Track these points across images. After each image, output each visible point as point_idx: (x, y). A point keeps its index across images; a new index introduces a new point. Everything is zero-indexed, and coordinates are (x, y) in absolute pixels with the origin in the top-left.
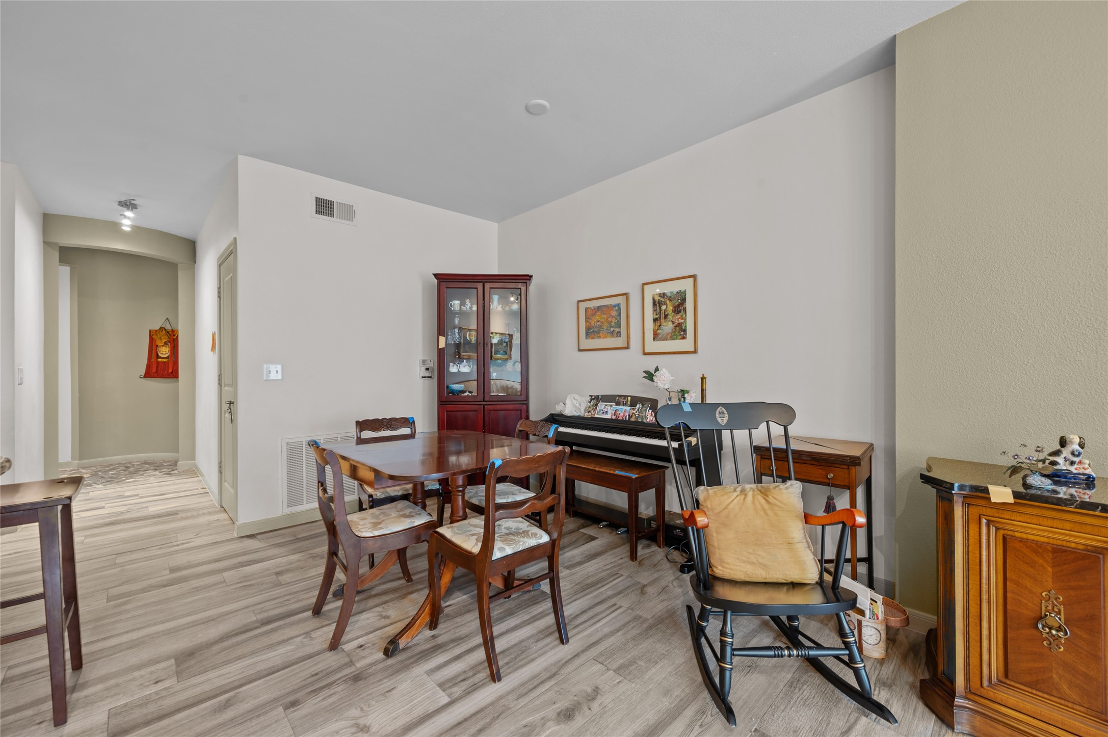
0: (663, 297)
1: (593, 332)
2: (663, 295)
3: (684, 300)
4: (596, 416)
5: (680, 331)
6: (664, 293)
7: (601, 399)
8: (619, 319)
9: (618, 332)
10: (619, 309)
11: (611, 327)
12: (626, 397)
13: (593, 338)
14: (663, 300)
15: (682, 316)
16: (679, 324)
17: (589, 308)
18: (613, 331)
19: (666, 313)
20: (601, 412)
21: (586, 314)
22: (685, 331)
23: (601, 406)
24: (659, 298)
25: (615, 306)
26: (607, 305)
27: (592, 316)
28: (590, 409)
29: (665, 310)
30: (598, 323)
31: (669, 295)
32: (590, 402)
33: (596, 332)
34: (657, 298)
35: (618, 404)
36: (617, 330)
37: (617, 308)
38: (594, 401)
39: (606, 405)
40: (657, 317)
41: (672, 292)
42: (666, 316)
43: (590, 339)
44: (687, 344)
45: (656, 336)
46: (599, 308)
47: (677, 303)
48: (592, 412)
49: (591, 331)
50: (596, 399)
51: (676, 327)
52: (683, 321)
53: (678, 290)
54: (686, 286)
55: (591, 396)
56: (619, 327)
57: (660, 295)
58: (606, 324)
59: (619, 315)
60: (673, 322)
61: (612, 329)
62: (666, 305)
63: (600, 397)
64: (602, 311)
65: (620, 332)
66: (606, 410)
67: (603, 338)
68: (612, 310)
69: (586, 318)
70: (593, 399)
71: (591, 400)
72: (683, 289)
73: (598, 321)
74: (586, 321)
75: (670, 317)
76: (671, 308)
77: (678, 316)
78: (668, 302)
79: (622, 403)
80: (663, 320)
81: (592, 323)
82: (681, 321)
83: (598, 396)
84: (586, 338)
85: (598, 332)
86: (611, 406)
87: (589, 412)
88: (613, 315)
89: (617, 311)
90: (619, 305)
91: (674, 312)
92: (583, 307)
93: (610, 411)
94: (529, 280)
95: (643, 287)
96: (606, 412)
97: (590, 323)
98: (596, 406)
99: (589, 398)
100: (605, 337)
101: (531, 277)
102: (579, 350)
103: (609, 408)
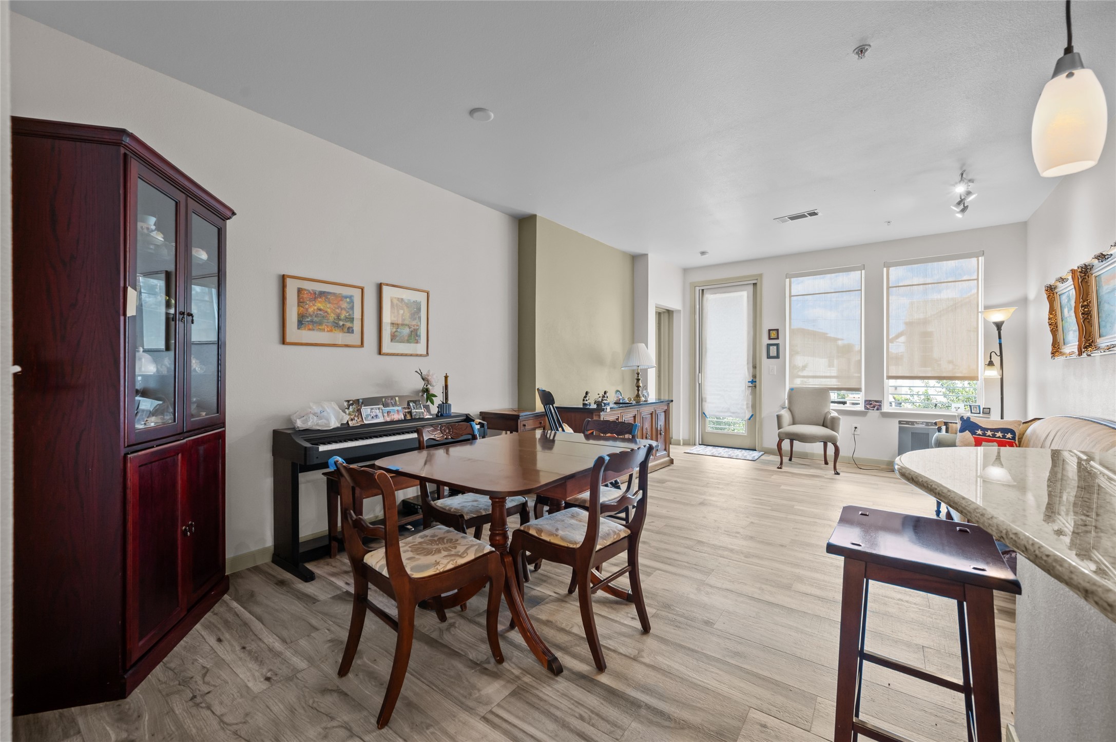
0: (401, 302)
1: (312, 321)
3: (419, 310)
4: (366, 422)
5: (415, 336)
6: (402, 299)
7: (362, 403)
8: (351, 313)
9: (349, 328)
10: (352, 302)
11: (340, 320)
12: (392, 398)
13: (310, 329)
14: (401, 305)
15: (417, 323)
16: (414, 329)
17: (305, 290)
18: (343, 325)
19: (404, 318)
20: (370, 418)
21: (298, 296)
22: (419, 336)
23: (366, 410)
24: (398, 302)
25: (346, 297)
26: (334, 293)
27: (310, 301)
28: (352, 417)
29: (403, 315)
30: (319, 312)
31: (406, 301)
32: (348, 409)
33: (316, 323)
34: (395, 302)
35: (386, 405)
36: (348, 324)
37: (348, 300)
38: (354, 406)
39: (372, 409)
41: (409, 300)
42: (403, 321)
43: (305, 329)
44: (421, 348)
45: (392, 339)
46: (322, 294)
47: (413, 311)
48: (356, 419)
49: (309, 320)
50: (357, 404)
51: (412, 332)
52: (418, 328)
53: (414, 300)
54: (421, 298)
55: (348, 401)
56: (352, 321)
57: (398, 299)
58: (332, 315)
59: (352, 308)
61: (341, 323)
62: (404, 310)
63: (361, 401)
64: (327, 298)
65: (352, 328)
66: (374, 414)
67: (328, 331)
68: (342, 300)
69: (298, 302)
70: (352, 404)
71: (349, 406)
72: (418, 300)
73: (320, 310)
74: (299, 306)
75: (407, 322)
76: (408, 314)
78: (405, 308)
79: (390, 404)
80: (400, 324)
81: (311, 310)
82: (416, 328)
83: (358, 400)
84: (299, 328)
85: (320, 323)
86: (379, 409)
87: (352, 420)
88: (343, 306)
89: (348, 303)
90: (351, 297)
91: (411, 318)
92: (292, 288)
93: (380, 415)
94: (229, 219)
95: (380, 287)
96: (376, 416)
97: (307, 310)
98: (359, 411)
99: (346, 404)
100: (331, 331)
101: (234, 214)
102: (283, 342)
103: (378, 411)
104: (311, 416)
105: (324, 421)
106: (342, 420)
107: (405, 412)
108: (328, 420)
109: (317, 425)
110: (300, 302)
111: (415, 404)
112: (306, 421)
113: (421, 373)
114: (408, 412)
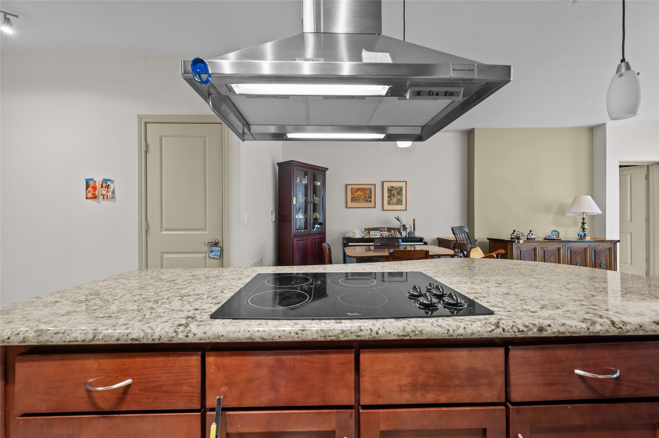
0: (393, 188)
1: (356, 199)
2: (393, 187)
3: (402, 190)
4: (371, 237)
5: (400, 202)
6: (393, 186)
7: (371, 230)
8: (370, 195)
9: (370, 201)
10: (371, 190)
11: (366, 198)
12: (384, 228)
13: (355, 202)
14: (392, 189)
15: (401, 196)
16: (399, 199)
17: (353, 188)
18: (367, 200)
20: (373, 235)
21: (351, 191)
22: (402, 202)
23: (372, 232)
25: (368, 189)
26: (364, 188)
27: (355, 192)
28: (366, 235)
29: (393, 193)
32: (365, 231)
34: (390, 188)
35: (381, 231)
36: (370, 199)
37: (369, 190)
39: (375, 232)
40: (390, 195)
41: (396, 187)
42: (394, 196)
43: (353, 202)
44: (403, 207)
45: (389, 203)
46: (359, 189)
47: (398, 191)
48: (368, 235)
50: (369, 230)
51: (398, 200)
52: (401, 198)
53: (399, 186)
54: (403, 185)
55: (365, 229)
56: (371, 198)
57: (391, 187)
58: (363, 196)
59: (371, 193)
60: (397, 198)
61: (367, 199)
62: (394, 191)
63: (370, 229)
64: (361, 190)
65: (371, 200)
66: (375, 234)
67: (361, 202)
69: (351, 193)
70: (367, 230)
71: (366, 230)
72: (401, 186)
73: (359, 195)
74: (351, 194)
75: (395, 196)
76: (396, 193)
77: (399, 196)
78: (394, 190)
79: (383, 230)
80: (392, 197)
82: (400, 198)
83: (369, 228)
84: (351, 202)
85: (359, 200)
86: (378, 232)
87: (366, 236)
88: (367, 193)
89: (369, 191)
90: (370, 189)
91: (397, 194)
92: (349, 188)
93: (378, 235)
94: (327, 171)
95: (383, 183)
96: (376, 235)
97: (354, 195)
98: (369, 232)
99: (364, 229)
100: (363, 202)
101: (327, 169)
102: (347, 207)
103: (377, 233)
104: (350, 233)
105: (354, 235)
106: (362, 235)
107: (389, 234)
108: (356, 235)
109: (352, 236)
110: (352, 193)
111: (394, 231)
112: (348, 235)
113: (399, 218)
114: (391, 235)
